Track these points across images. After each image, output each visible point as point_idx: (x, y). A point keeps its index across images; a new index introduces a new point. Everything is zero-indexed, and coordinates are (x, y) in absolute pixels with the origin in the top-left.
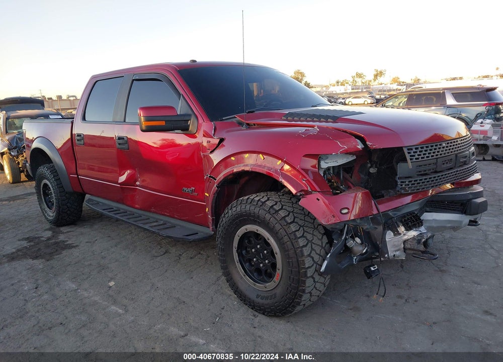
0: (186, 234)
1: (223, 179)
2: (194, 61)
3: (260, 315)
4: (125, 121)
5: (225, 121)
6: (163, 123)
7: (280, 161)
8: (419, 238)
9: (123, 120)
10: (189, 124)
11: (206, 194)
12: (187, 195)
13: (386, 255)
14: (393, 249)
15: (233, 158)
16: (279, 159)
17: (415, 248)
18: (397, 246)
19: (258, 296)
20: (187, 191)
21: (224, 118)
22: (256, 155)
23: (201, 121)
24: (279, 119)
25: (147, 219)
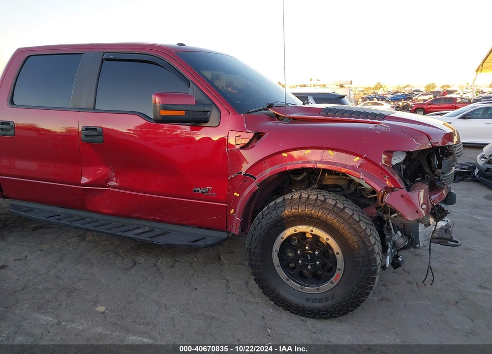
0: (192, 240)
1: (269, 177)
2: (183, 45)
3: (308, 319)
4: (94, 108)
5: (252, 114)
6: (183, 113)
7: (358, 158)
8: (446, 228)
9: (92, 107)
10: (208, 115)
11: (235, 194)
12: (199, 196)
13: (418, 246)
14: (423, 240)
15: (285, 155)
16: (356, 155)
17: (444, 236)
18: (427, 237)
19: (307, 300)
20: (200, 191)
21: (251, 111)
22: (323, 151)
23: (223, 112)
24: (318, 114)
25: (122, 226)
